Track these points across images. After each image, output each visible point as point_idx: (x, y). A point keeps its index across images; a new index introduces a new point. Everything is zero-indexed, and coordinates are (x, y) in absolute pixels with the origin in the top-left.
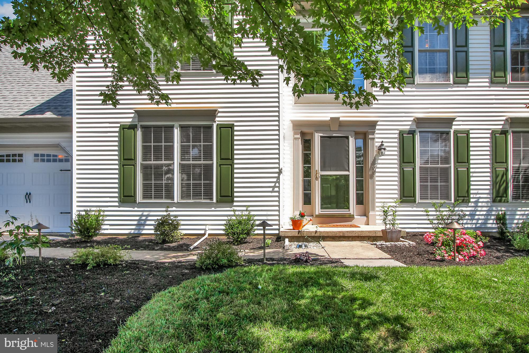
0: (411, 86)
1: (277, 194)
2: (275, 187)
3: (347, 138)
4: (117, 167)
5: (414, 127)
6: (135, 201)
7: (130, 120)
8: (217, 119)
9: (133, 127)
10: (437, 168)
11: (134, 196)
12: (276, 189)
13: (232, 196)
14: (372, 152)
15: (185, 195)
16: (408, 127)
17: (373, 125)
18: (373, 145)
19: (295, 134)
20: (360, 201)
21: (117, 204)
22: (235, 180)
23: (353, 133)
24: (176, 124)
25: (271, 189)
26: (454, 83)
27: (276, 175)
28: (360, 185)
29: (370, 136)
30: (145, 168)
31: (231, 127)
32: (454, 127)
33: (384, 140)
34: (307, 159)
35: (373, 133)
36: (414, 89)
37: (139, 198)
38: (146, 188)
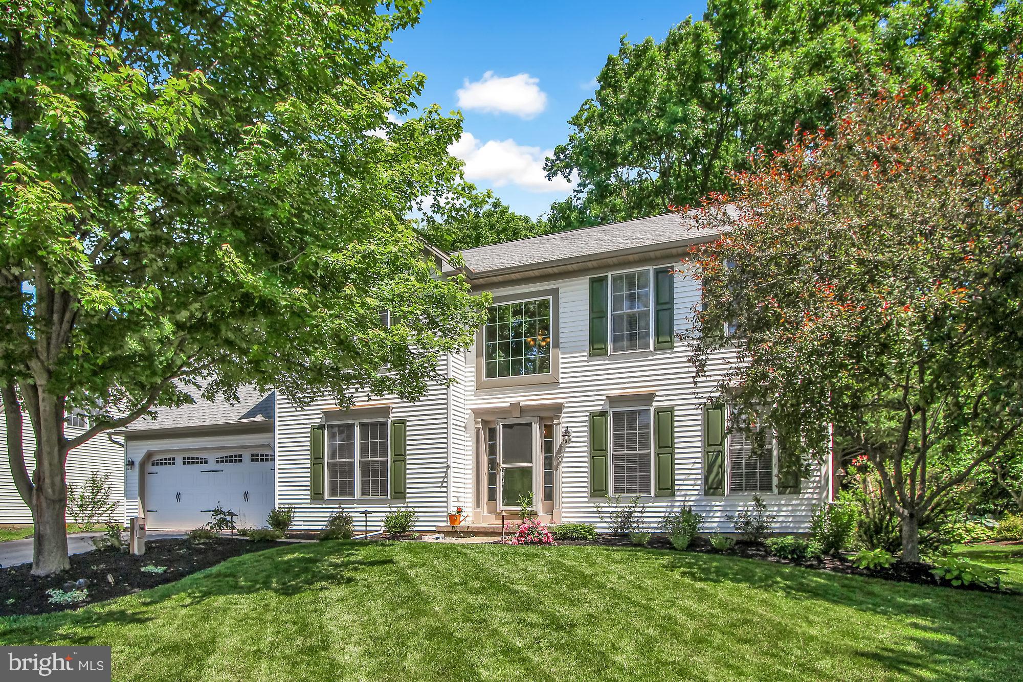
0: (603, 358)
1: (445, 490)
2: (442, 482)
3: (530, 425)
4: (309, 466)
5: (607, 407)
6: (323, 499)
7: (319, 420)
8: (392, 415)
9: (321, 427)
10: (624, 455)
11: (322, 494)
12: (445, 485)
13: (405, 493)
14: (557, 440)
15: (364, 492)
16: (600, 408)
17: (559, 408)
18: (558, 431)
19: (476, 423)
20: (549, 496)
21: (309, 501)
22: (408, 476)
23: (536, 419)
24: (357, 422)
25: (439, 485)
26: (655, 350)
27: (445, 470)
28: (548, 478)
29: (555, 422)
30: (332, 466)
31: (403, 422)
32: (654, 404)
33: (569, 425)
34: (492, 450)
35: (558, 418)
36: (607, 362)
37: (326, 496)
38: (333, 486)
